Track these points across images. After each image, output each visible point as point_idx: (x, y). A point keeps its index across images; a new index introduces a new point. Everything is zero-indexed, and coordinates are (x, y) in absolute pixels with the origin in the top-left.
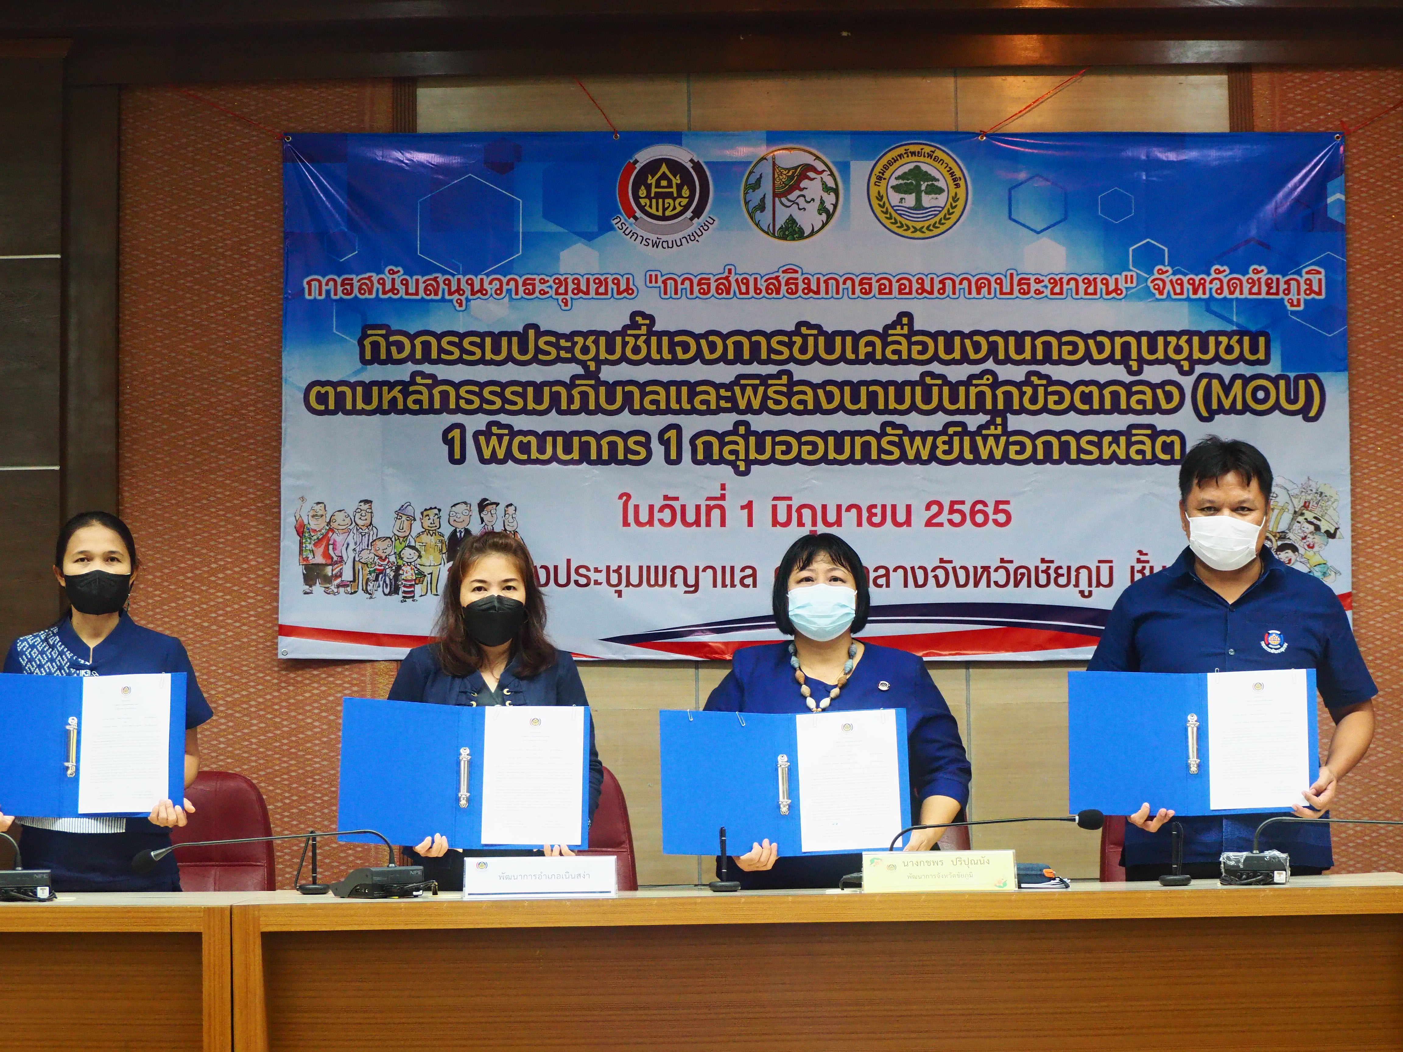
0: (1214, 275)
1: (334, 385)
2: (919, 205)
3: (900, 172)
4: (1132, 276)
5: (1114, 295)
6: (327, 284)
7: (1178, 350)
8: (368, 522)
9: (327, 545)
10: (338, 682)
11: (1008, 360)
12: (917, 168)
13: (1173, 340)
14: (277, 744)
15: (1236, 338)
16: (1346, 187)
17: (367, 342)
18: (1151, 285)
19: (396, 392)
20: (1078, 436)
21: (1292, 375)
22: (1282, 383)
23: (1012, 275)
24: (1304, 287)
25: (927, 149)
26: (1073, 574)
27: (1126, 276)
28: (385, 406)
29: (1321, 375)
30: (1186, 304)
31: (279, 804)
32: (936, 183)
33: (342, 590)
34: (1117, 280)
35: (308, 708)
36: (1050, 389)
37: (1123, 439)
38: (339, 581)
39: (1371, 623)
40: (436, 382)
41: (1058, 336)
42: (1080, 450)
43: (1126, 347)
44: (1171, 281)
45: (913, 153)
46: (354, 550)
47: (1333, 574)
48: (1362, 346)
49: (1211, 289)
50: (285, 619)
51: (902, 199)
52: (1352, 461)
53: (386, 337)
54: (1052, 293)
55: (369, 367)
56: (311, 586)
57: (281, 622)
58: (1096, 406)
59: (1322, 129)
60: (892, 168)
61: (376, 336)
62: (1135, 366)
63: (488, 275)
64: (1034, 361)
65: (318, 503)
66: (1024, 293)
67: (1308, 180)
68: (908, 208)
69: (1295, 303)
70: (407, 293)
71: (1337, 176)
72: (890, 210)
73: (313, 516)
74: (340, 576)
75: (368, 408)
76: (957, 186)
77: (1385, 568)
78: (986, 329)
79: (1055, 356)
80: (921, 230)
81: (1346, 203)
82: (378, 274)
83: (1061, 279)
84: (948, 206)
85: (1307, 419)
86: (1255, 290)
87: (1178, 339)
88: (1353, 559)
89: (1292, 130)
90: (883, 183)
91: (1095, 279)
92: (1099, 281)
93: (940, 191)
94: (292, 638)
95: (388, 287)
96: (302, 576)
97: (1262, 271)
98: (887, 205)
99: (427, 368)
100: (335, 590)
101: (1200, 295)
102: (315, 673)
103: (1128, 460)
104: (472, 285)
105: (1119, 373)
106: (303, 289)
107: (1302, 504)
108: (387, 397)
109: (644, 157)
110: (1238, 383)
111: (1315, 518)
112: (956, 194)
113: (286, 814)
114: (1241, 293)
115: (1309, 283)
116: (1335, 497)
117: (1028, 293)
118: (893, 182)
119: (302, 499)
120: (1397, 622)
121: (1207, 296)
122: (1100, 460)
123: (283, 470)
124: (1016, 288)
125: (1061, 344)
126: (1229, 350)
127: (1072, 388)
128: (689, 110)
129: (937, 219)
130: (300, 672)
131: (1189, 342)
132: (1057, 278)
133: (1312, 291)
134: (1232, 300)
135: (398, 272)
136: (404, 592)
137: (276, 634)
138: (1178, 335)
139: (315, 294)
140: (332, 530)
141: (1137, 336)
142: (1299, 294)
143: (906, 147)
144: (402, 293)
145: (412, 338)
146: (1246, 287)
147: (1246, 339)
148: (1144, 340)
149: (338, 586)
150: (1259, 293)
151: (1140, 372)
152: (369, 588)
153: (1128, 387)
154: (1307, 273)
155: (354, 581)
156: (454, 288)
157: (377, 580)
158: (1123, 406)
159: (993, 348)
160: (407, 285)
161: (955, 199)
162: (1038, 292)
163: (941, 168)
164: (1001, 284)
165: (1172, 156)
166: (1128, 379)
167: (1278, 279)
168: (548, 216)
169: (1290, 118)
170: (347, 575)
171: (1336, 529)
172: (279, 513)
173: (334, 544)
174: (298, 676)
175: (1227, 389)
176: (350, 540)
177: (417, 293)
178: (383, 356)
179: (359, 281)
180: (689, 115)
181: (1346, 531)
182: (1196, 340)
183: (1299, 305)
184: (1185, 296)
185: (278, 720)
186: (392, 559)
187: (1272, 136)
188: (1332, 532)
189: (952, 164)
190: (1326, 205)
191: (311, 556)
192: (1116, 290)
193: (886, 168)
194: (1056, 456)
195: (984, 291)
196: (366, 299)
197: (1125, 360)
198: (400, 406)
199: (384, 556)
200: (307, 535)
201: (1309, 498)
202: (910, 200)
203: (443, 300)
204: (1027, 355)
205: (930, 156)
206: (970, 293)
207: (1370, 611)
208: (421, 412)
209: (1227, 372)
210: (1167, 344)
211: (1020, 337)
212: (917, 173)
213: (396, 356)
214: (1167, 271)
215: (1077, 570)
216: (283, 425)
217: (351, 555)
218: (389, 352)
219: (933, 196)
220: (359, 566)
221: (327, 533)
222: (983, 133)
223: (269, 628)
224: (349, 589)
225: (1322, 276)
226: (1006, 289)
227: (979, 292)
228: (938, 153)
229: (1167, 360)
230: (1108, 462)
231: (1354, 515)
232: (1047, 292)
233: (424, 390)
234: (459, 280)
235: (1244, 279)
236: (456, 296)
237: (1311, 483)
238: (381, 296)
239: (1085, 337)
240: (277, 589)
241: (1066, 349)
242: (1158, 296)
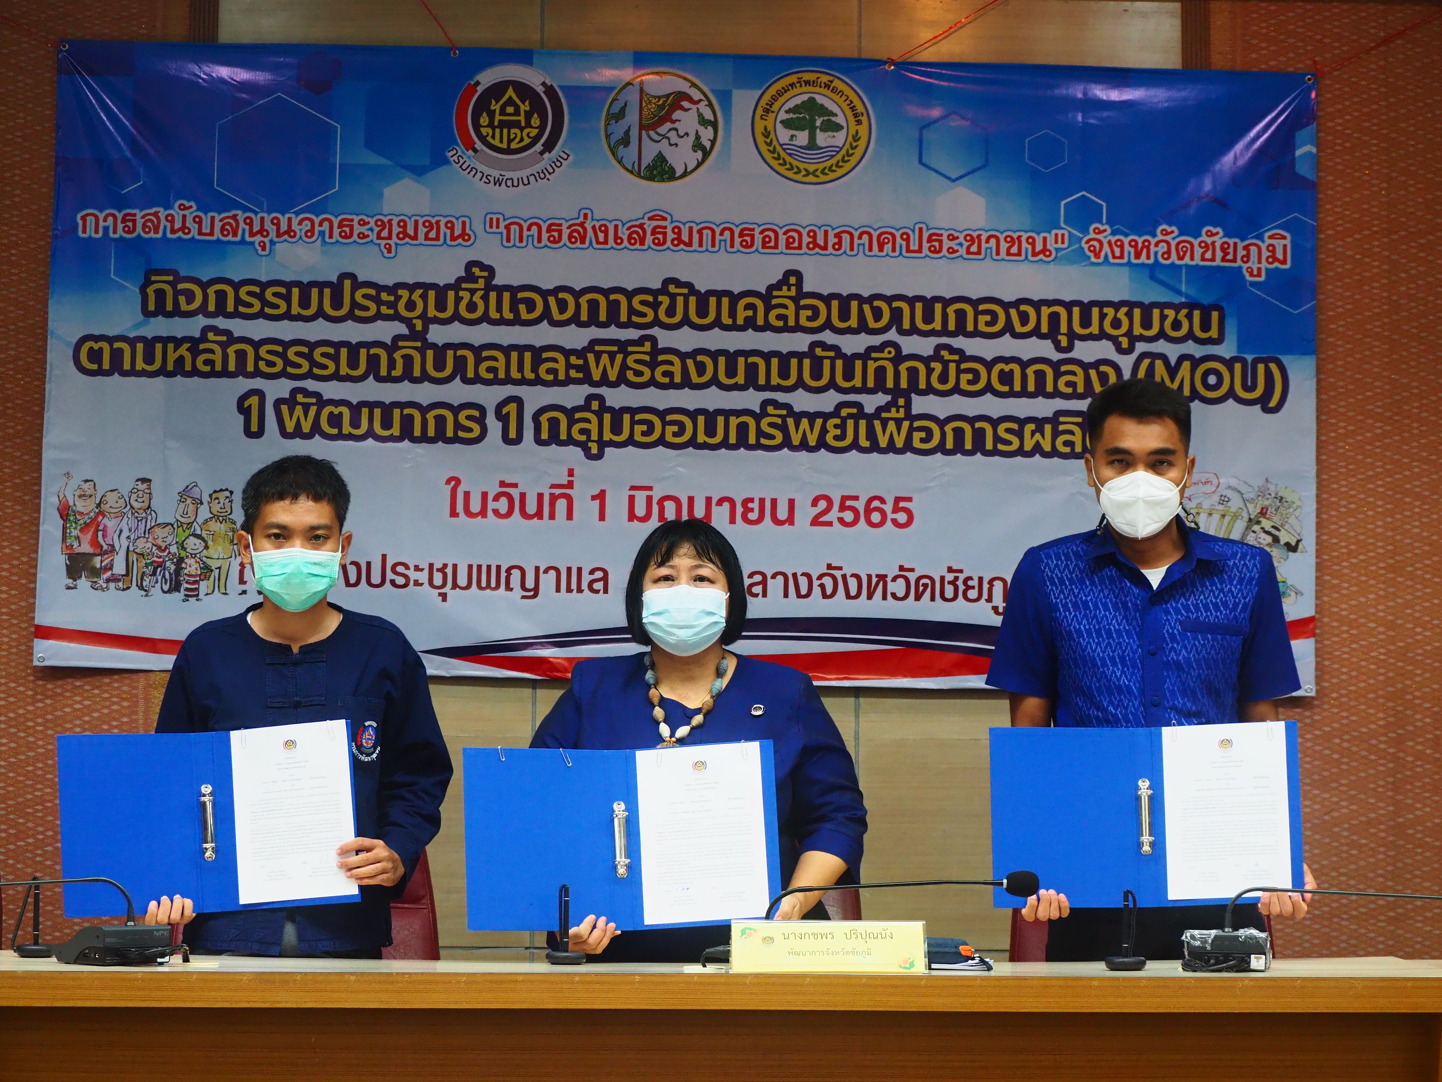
0: (1160, 237)
1: (110, 340)
2: (812, 145)
3: (790, 105)
4: (1063, 235)
5: (1041, 256)
6: (105, 220)
7: (1116, 323)
8: (146, 505)
9: (97, 531)
10: (106, 695)
11: (914, 330)
12: (812, 100)
13: (1110, 311)
14: (30, 768)
15: (1184, 311)
16: (1318, 138)
17: (150, 290)
18: (1086, 247)
19: (183, 350)
20: (995, 423)
21: (1249, 358)
22: (1238, 366)
23: (921, 229)
24: (1265, 254)
25: (824, 79)
26: (986, 586)
27: (1056, 235)
28: (170, 367)
29: (1285, 359)
30: (1127, 269)
31: (31, 840)
32: (833, 119)
33: (112, 585)
34: (1045, 239)
35: (68, 726)
36: (963, 366)
37: (1048, 428)
38: (108, 574)
39: (1337, 653)
40: (232, 339)
41: (975, 303)
42: (997, 439)
43: (1054, 318)
44: (1109, 242)
45: (807, 83)
46: (128, 537)
47: (1293, 594)
48: (1332, 326)
49: (1156, 253)
50: (44, 618)
51: (792, 136)
52: (1319, 461)
53: (173, 284)
54: (968, 252)
55: (152, 319)
56: (75, 580)
57: (37, 622)
58: (1017, 388)
59: (1291, 69)
60: (781, 100)
61: (161, 282)
62: (1064, 341)
63: (297, 213)
64: (944, 332)
65: (86, 481)
66: (935, 252)
67: (1273, 128)
68: (800, 147)
69: (1255, 273)
70: (200, 233)
71: (1307, 125)
72: (778, 148)
73: (80, 496)
74: (111, 568)
75: (148, 368)
76: (859, 122)
77: (1354, 589)
78: (889, 293)
79: (970, 327)
80: (814, 173)
81: (1317, 156)
82: (166, 209)
83: (979, 236)
84: (847, 146)
85: (1266, 410)
86: (1208, 255)
87: (1117, 311)
88: (1317, 578)
89: (1255, 70)
90: (772, 116)
91: (1019, 237)
92: (1023, 239)
93: (838, 128)
94: (51, 642)
95: (178, 225)
96: (65, 568)
97: (1217, 233)
98: (775, 143)
99: (221, 322)
100: (105, 585)
101: (1143, 259)
102: (78, 684)
103: (1054, 453)
104: (278, 225)
105: (1045, 349)
106: (77, 224)
107: (1259, 511)
108: (172, 357)
109: (487, 78)
110: (1186, 365)
111: (1273, 527)
112: (857, 133)
113: (39, 852)
114: (1192, 258)
115: (1272, 249)
116: (1298, 503)
117: (940, 251)
118: (783, 116)
119: (68, 475)
120: (1366, 654)
121: (1151, 261)
122: (1021, 452)
123: (44, 440)
124: (926, 245)
125: (977, 313)
126: (1176, 325)
127: (989, 365)
128: (543, 25)
129: (834, 161)
130: (60, 683)
131: (1129, 315)
132: (975, 234)
133: (1276, 259)
134: (1180, 267)
135: (191, 207)
136: (187, 589)
137: (31, 637)
138: (1116, 306)
139: (90, 232)
140: (102, 513)
141: (1068, 306)
142: (1260, 262)
143: (800, 75)
144: (194, 232)
145: (205, 286)
146: (1198, 251)
147: (1197, 314)
148: (1076, 310)
149: (108, 581)
150: (1213, 259)
151: (1070, 348)
152: (144, 584)
153: (1056, 366)
154: (1270, 237)
155: (127, 575)
156: (256, 228)
157: (154, 574)
158: (1050, 388)
159: (896, 316)
160: (200, 224)
161: (856, 138)
162: (952, 251)
163: (841, 101)
164: (908, 240)
165: (1115, 95)
166: (1056, 356)
167: (1235, 244)
168: (370, 145)
169: (1254, 56)
170: (119, 568)
171: (1298, 541)
172: (40, 491)
173: (104, 530)
174: (57, 687)
175: (1173, 371)
176: (124, 525)
177: (212, 234)
178: (169, 307)
179: (143, 217)
180: (542, 29)
181: (1309, 543)
182: (1137, 312)
183: (1259, 275)
184: (1125, 260)
185: (31, 739)
186: (173, 549)
187: (1231, 76)
188: (1293, 544)
189: (853, 97)
190: (1294, 159)
191: (76, 544)
192: (1044, 250)
193: (774, 99)
194: (968, 446)
195: (888, 247)
196: (151, 239)
197: (1052, 335)
198: (188, 367)
199: (163, 545)
200: (72, 518)
201: (1267, 503)
202: (802, 138)
203: (243, 242)
204: (937, 325)
205: (827, 86)
206: (870, 250)
207: (1336, 639)
208: (213, 374)
209: (1173, 351)
210: (1103, 316)
211: (929, 303)
212: (811, 107)
213: (184, 307)
214: (1105, 231)
215: (991, 582)
216: (47, 386)
217: (125, 543)
218: (176, 303)
219: (830, 133)
220: (133, 557)
221: (96, 517)
222: (892, 62)
223: (25, 629)
224: (120, 584)
225: (1288, 242)
226: (914, 246)
227: (881, 250)
228: (837, 83)
229: (1103, 335)
230: (1029, 454)
231: (1320, 525)
232: (962, 251)
233: (217, 348)
234: (262, 219)
235: (1196, 242)
236: (258, 238)
237: (1270, 486)
238: (169, 235)
239: (1006, 306)
240: (35, 582)
241: (983, 319)
242: (1093, 259)
